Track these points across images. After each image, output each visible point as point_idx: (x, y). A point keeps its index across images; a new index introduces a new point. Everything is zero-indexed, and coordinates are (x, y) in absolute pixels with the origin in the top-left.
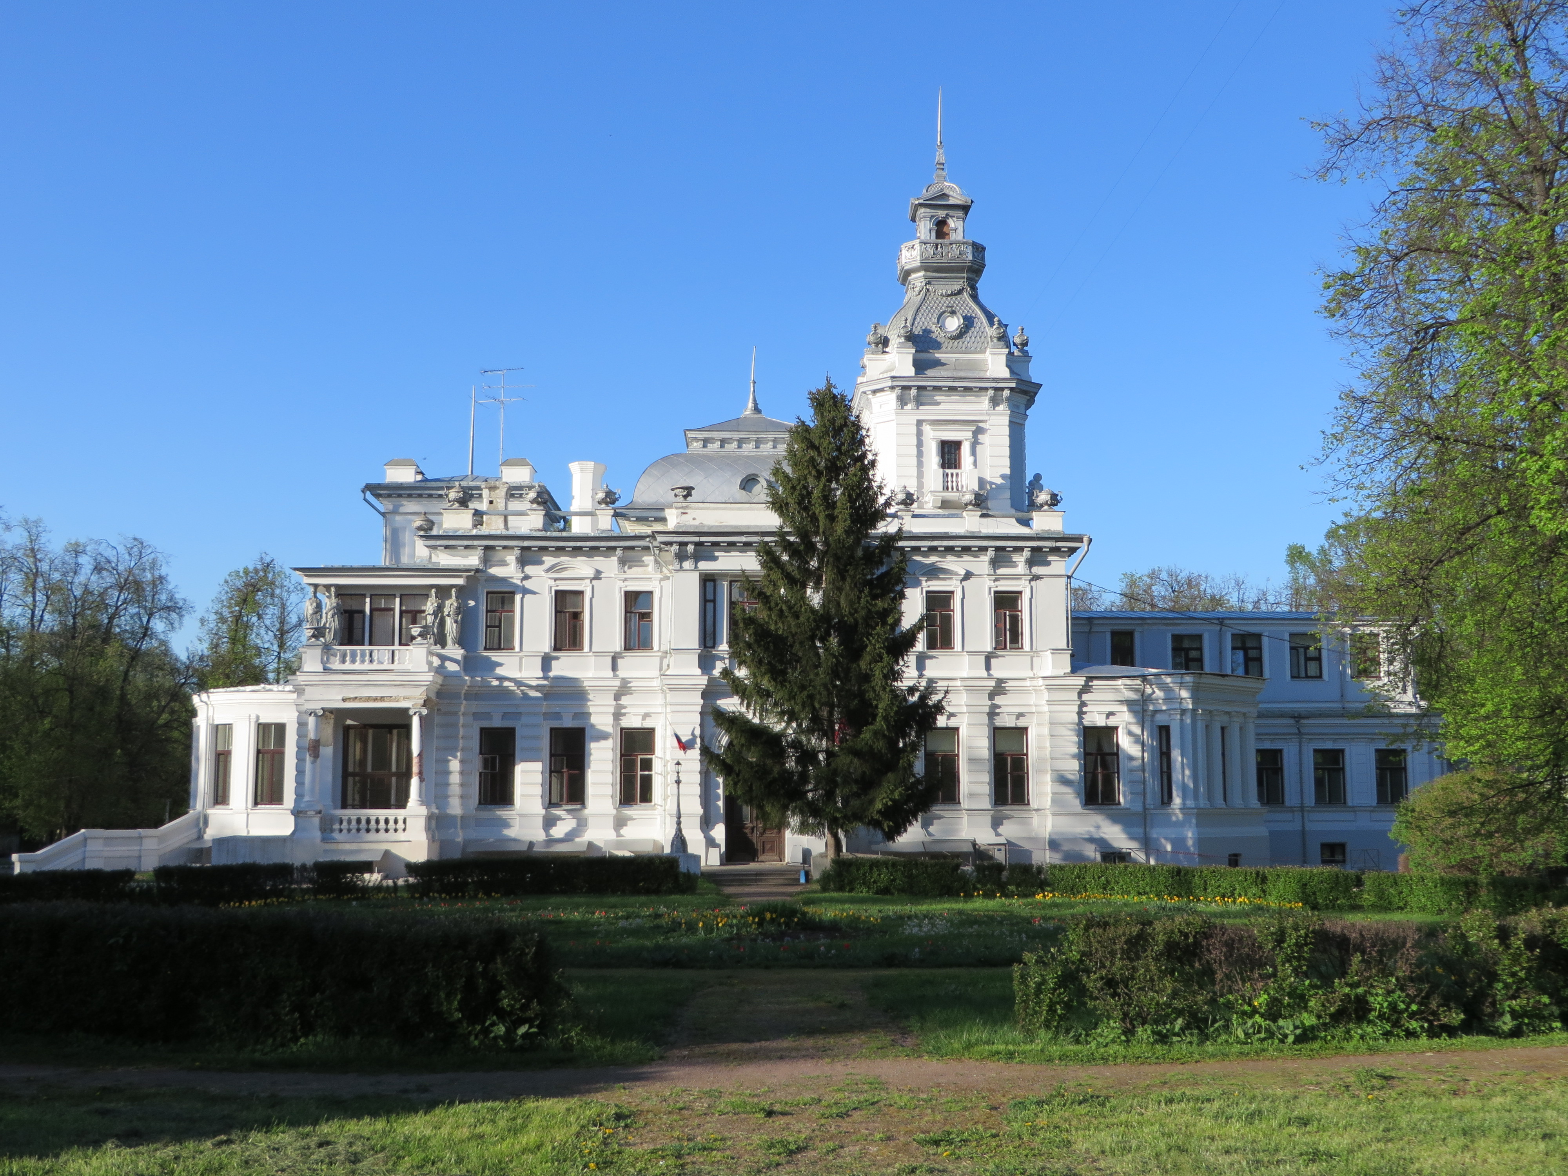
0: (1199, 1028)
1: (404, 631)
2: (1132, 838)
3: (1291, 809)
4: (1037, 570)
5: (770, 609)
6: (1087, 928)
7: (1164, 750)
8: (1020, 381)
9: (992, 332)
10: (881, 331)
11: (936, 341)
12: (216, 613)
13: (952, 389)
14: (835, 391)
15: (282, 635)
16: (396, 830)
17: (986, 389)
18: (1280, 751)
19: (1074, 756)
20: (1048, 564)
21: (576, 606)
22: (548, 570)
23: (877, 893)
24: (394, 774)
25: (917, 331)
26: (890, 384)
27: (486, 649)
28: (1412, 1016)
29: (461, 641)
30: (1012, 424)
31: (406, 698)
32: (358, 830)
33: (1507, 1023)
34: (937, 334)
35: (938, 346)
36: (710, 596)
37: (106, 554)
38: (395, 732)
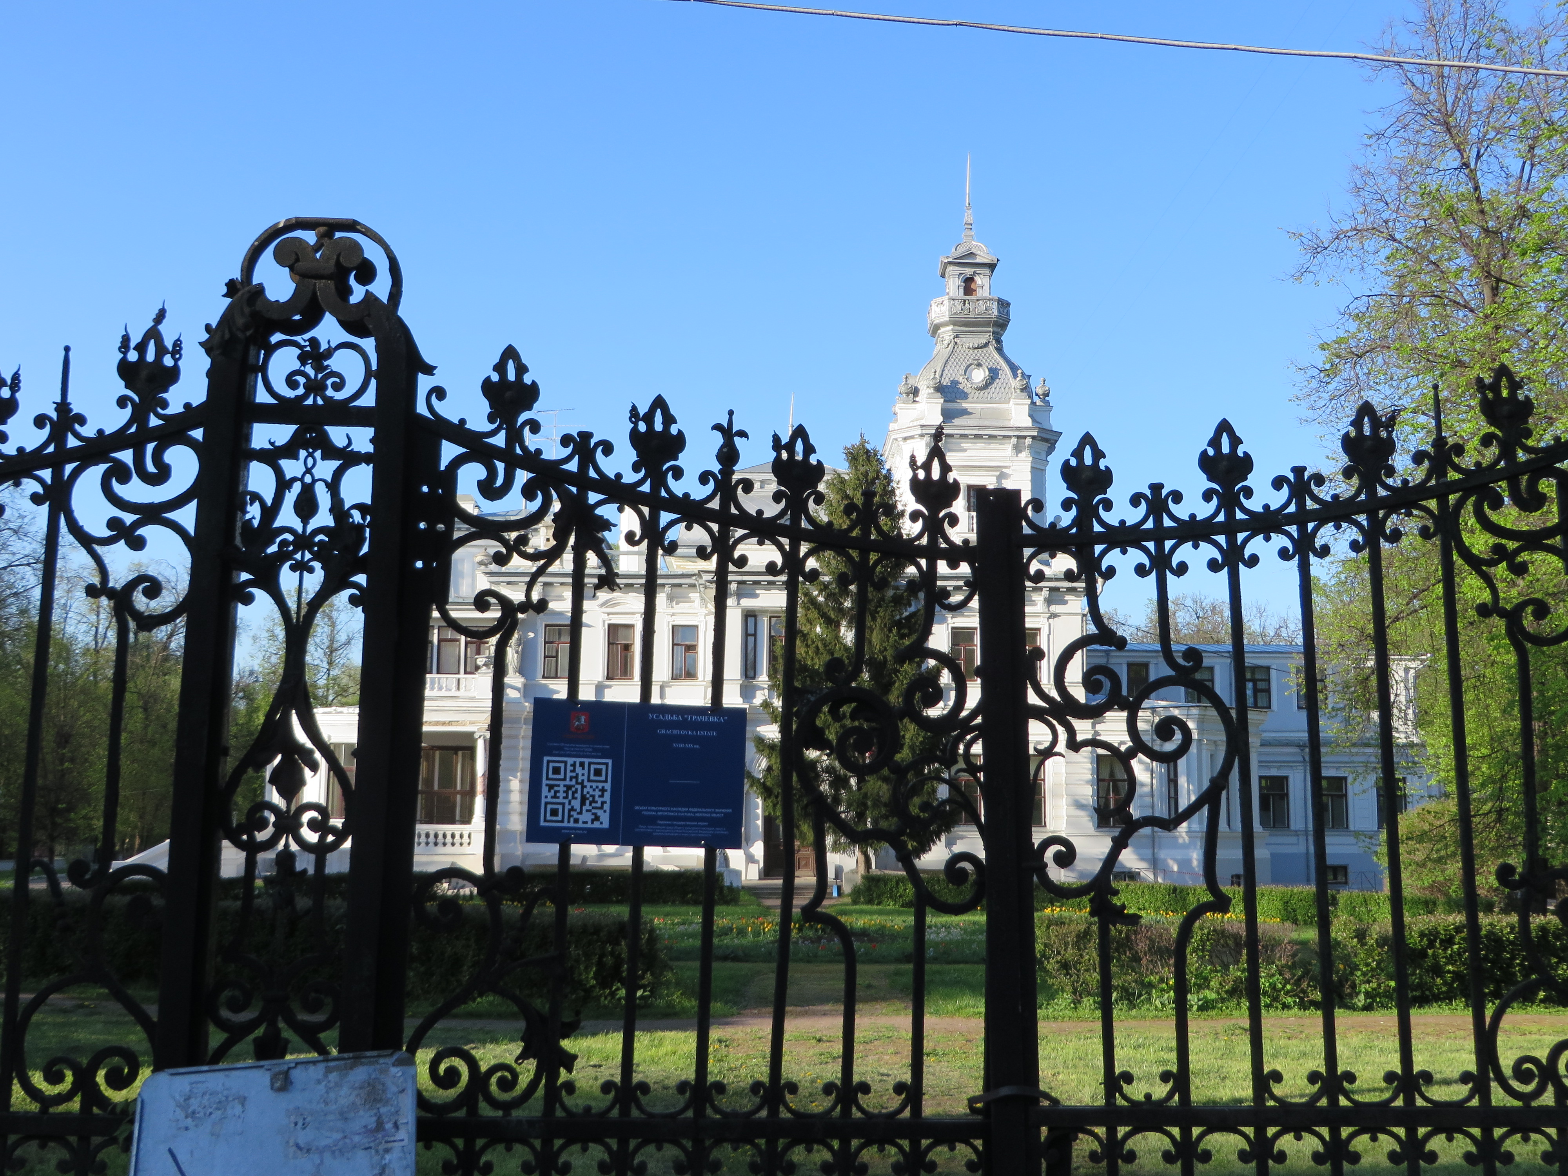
1: (469, 660)
2: (1142, 859)
3: (1296, 833)
4: (1054, 608)
5: (807, 646)
7: (1172, 776)
8: (1041, 430)
9: (1016, 383)
11: (963, 391)
12: (268, 631)
13: (977, 437)
14: (868, 447)
15: (331, 652)
16: (461, 844)
17: (1010, 437)
18: (1286, 778)
19: (1087, 782)
20: (1065, 602)
21: (627, 639)
22: (602, 605)
23: (902, 906)
24: (459, 793)
25: (946, 382)
26: (919, 432)
27: (544, 677)
28: (1287, 993)
29: (521, 670)
30: (1033, 469)
31: (472, 723)
32: (427, 844)
34: (964, 385)
35: (964, 396)
36: (751, 630)
37: (166, 574)
38: (460, 753)
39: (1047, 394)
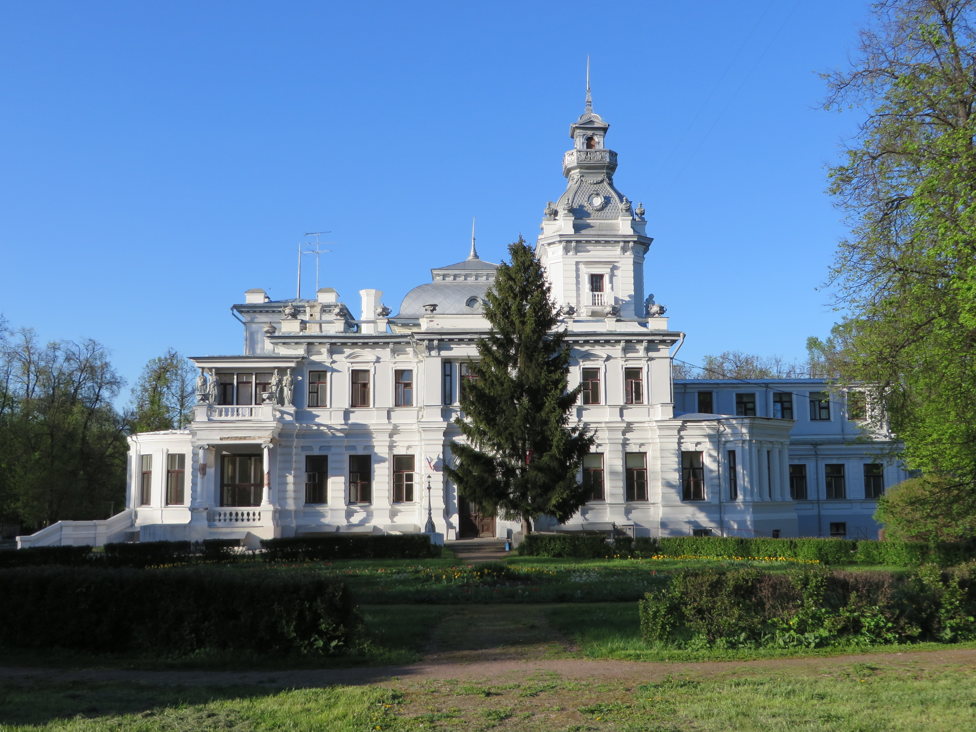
0: (755, 639)
1: (258, 396)
2: (712, 521)
3: (812, 502)
4: (652, 354)
5: (486, 380)
6: (685, 577)
7: (732, 465)
8: (640, 237)
9: (622, 206)
10: (552, 206)
11: (587, 212)
12: (141, 386)
13: (598, 242)
14: (525, 244)
15: (182, 399)
16: (254, 520)
17: (619, 242)
18: (804, 466)
19: (675, 470)
20: (658, 350)
21: (365, 380)
22: (347, 357)
23: (553, 556)
24: (253, 485)
25: (575, 206)
26: (559, 239)
27: (309, 406)
28: (889, 630)
29: (294, 402)
30: (635, 263)
31: (260, 438)
32: (231, 520)
33: (948, 634)
34: (588, 208)
35: (588, 215)
36: (448, 373)
37: (72, 350)
38: (253, 458)
39: (643, 214)
